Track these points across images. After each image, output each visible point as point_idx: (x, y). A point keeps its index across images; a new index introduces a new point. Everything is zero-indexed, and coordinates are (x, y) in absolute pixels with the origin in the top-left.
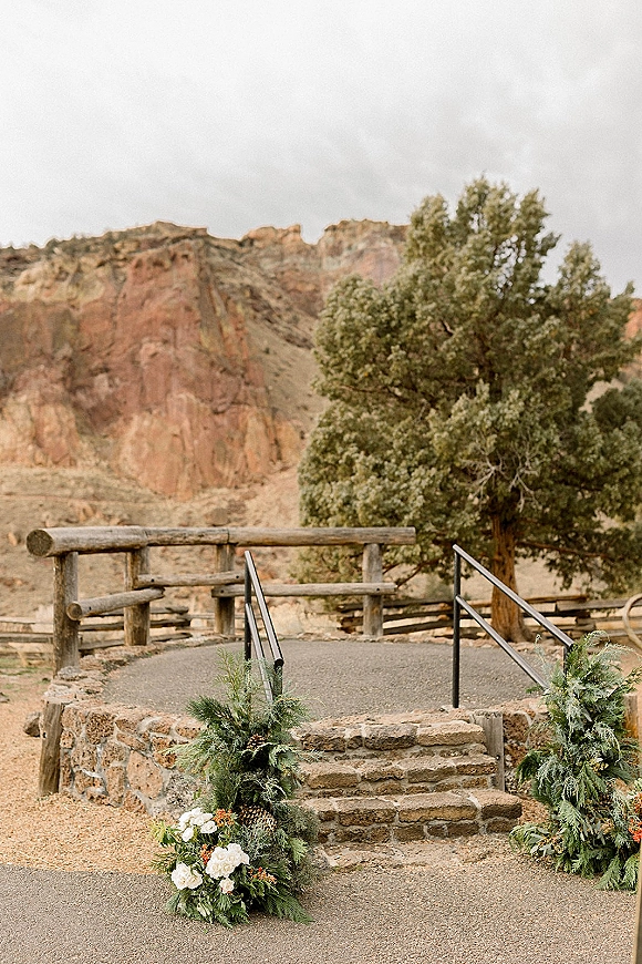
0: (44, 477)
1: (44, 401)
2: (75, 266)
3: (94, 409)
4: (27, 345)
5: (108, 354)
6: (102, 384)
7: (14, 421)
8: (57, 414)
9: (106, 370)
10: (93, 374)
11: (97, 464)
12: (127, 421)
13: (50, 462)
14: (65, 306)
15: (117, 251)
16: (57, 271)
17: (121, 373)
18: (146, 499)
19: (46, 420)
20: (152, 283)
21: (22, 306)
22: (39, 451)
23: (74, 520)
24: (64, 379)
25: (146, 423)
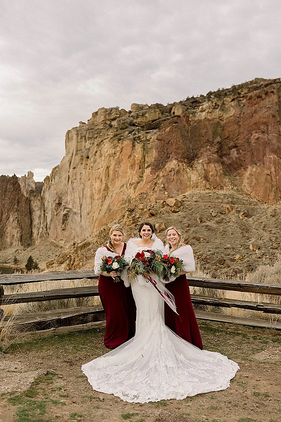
0: (210, 194)
1: (209, 162)
2: (222, 102)
3: (230, 164)
4: (202, 138)
5: (237, 140)
6: (234, 153)
7: (197, 170)
8: (215, 167)
9: (236, 147)
10: (230, 149)
11: (232, 188)
12: (246, 169)
13: (212, 188)
14: (218, 120)
15: (239, 94)
16: (214, 105)
17: (243, 148)
18: (254, 204)
19: (210, 170)
20: (256, 106)
21: (200, 121)
22: (207, 183)
23: (224, 213)
24: (217, 152)
25: (254, 169)
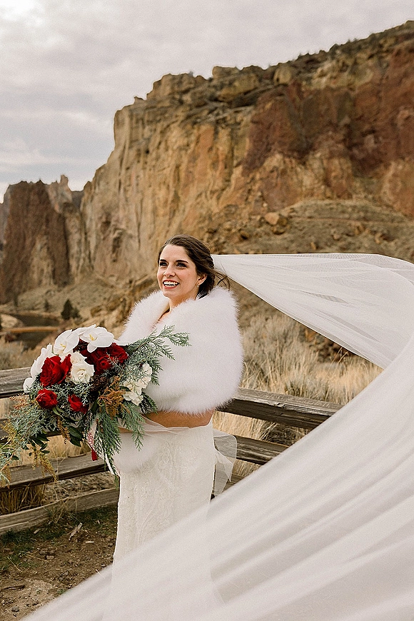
0: (331, 206)
1: (332, 156)
2: (353, 60)
3: (364, 160)
4: (321, 119)
5: (375, 120)
6: (370, 142)
7: (312, 170)
8: (340, 164)
9: (373, 131)
10: (364, 135)
11: (365, 197)
12: (387, 166)
13: (335, 196)
14: (346, 89)
15: (381, 46)
16: (340, 64)
17: (383, 133)
18: (399, 220)
19: (333, 168)
20: (407, 65)
21: (318, 92)
22: (328, 190)
23: (351, 234)
24: (344, 140)
25: (400, 167)
